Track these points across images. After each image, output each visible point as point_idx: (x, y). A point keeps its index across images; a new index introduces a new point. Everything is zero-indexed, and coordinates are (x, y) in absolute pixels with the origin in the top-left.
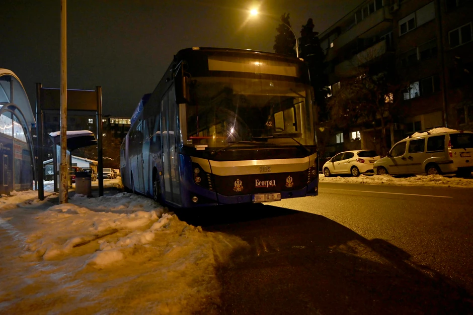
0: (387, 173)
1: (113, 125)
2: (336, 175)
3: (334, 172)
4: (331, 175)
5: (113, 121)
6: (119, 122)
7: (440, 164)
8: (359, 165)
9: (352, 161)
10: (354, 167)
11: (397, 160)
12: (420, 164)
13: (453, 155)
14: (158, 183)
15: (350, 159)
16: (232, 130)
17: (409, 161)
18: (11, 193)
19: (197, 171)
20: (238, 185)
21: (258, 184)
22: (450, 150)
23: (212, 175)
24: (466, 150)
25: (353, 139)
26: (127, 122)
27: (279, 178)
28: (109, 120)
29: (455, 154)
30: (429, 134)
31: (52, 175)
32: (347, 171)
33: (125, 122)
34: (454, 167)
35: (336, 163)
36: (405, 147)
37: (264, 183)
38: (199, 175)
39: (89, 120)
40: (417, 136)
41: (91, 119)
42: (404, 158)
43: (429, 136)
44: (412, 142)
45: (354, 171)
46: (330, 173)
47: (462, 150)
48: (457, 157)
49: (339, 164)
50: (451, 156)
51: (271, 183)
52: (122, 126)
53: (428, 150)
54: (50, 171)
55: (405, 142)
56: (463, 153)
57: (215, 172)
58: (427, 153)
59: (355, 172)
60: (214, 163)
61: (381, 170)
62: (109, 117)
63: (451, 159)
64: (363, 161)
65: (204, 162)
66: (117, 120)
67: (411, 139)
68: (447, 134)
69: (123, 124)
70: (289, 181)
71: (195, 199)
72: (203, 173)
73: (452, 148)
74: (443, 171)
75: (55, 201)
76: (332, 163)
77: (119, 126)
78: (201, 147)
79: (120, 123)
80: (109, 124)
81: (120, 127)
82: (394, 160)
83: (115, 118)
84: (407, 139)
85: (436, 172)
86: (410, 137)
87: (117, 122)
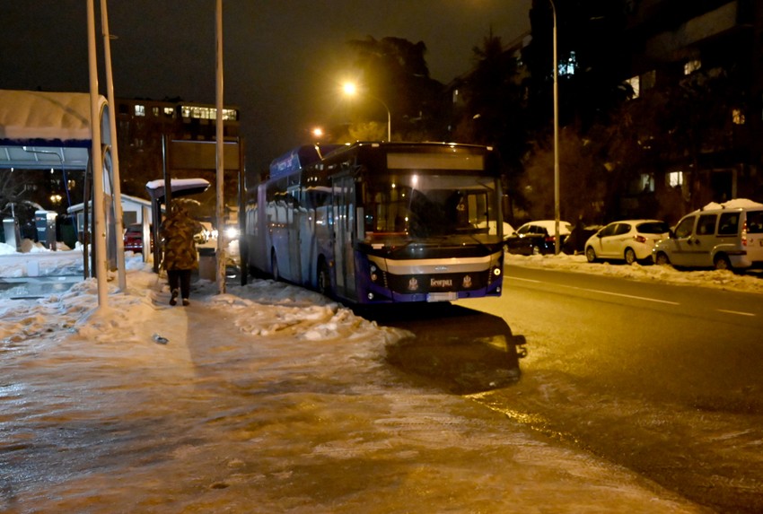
0: (668, 262)
1: (189, 121)
2: (602, 261)
3: (601, 254)
4: (597, 260)
5: (187, 112)
6: (200, 114)
7: (730, 254)
8: (637, 245)
9: (627, 238)
10: (628, 249)
11: (681, 244)
12: (708, 252)
13: (748, 243)
14: (327, 274)
15: (624, 236)
16: (407, 219)
17: (695, 248)
19: (373, 269)
20: (413, 284)
21: (433, 283)
22: (745, 235)
23: (387, 273)
25: (670, 187)
26: (218, 115)
27: (457, 278)
28: (179, 111)
29: (752, 241)
30: (724, 207)
32: (619, 254)
34: (746, 261)
35: (605, 239)
36: (693, 224)
37: (439, 283)
38: (374, 273)
39: (137, 107)
40: (712, 207)
41: (140, 105)
42: (689, 242)
43: (725, 211)
44: (703, 218)
45: (628, 256)
46: (595, 256)
48: (754, 246)
49: (608, 241)
50: (745, 244)
51: (447, 283)
52: (207, 123)
53: (719, 233)
55: (694, 218)
57: (391, 271)
58: (717, 237)
59: (630, 258)
60: (390, 262)
61: (661, 257)
62: (179, 103)
63: (744, 248)
65: (380, 261)
66: (196, 109)
67: (702, 212)
68: (743, 211)
70: (467, 281)
71: (371, 296)
72: (379, 272)
73: (748, 232)
74: (733, 264)
76: (598, 239)
77: (201, 122)
78: (378, 246)
79: (203, 117)
80: (180, 118)
81: (204, 126)
82: (677, 243)
83: (191, 106)
84: (697, 213)
85: (725, 266)
86: (702, 210)
87: (197, 114)
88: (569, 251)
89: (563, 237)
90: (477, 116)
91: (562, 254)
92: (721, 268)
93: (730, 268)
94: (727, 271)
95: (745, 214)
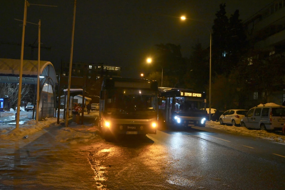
0: (245, 126)
1: (105, 71)
3: (225, 122)
4: (223, 124)
5: (105, 68)
6: (109, 69)
7: (266, 124)
8: (236, 119)
9: (233, 116)
10: (233, 120)
12: (258, 123)
15: (232, 115)
18: (46, 119)
20: (121, 128)
22: (271, 117)
24: (282, 118)
26: (115, 69)
28: (102, 67)
29: (274, 119)
30: (264, 106)
31: (63, 105)
32: (230, 122)
33: (113, 69)
34: (271, 127)
36: (253, 112)
39: (90, 66)
42: (252, 119)
43: (264, 107)
44: (257, 110)
45: (233, 123)
46: (222, 122)
47: (280, 117)
48: (275, 121)
49: (227, 117)
50: (271, 120)
53: (262, 116)
54: (62, 103)
55: (254, 109)
56: (280, 119)
61: (243, 124)
62: (103, 65)
63: (271, 122)
64: (238, 117)
66: (108, 67)
67: (257, 107)
68: (271, 108)
69: (112, 70)
75: (63, 125)
76: (224, 116)
78: (109, 113)
79: (110, 69)
80: (103, 70)
81: (110, 72)
82: (248, 119)
83: (106, 66)
84: (255, 107)
85: (264, 129)
86: (257, 106)
87: (108, 68)
88: (214, 120)
89: (212, 114)
90: (192, 70)
91: (211, 121)
92: (262, 130)
93: (266, 129)
94: (264, 131)
95: (271, 109)
